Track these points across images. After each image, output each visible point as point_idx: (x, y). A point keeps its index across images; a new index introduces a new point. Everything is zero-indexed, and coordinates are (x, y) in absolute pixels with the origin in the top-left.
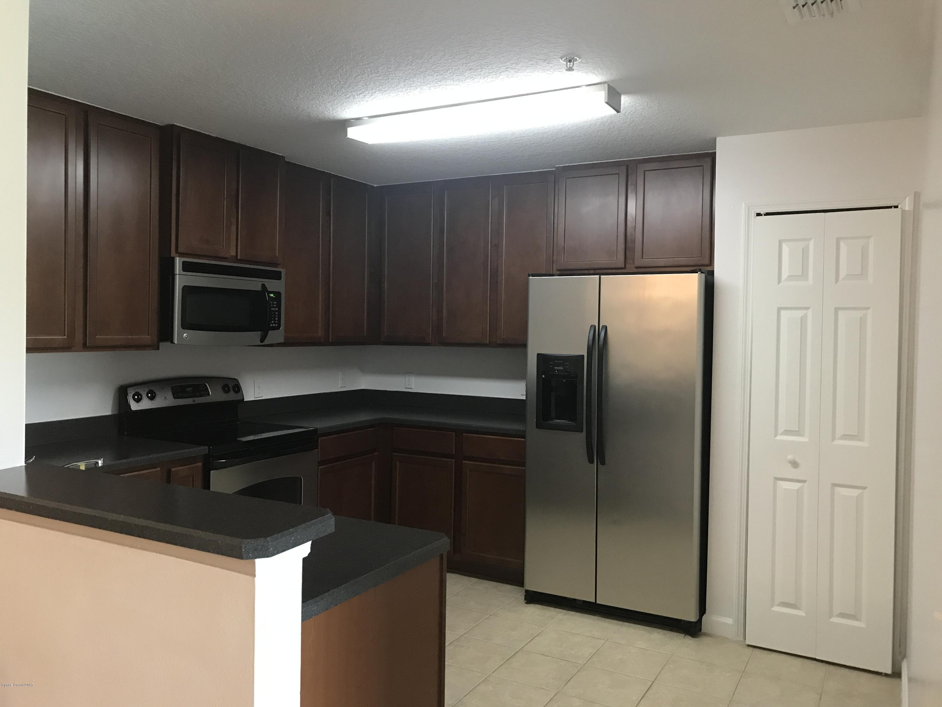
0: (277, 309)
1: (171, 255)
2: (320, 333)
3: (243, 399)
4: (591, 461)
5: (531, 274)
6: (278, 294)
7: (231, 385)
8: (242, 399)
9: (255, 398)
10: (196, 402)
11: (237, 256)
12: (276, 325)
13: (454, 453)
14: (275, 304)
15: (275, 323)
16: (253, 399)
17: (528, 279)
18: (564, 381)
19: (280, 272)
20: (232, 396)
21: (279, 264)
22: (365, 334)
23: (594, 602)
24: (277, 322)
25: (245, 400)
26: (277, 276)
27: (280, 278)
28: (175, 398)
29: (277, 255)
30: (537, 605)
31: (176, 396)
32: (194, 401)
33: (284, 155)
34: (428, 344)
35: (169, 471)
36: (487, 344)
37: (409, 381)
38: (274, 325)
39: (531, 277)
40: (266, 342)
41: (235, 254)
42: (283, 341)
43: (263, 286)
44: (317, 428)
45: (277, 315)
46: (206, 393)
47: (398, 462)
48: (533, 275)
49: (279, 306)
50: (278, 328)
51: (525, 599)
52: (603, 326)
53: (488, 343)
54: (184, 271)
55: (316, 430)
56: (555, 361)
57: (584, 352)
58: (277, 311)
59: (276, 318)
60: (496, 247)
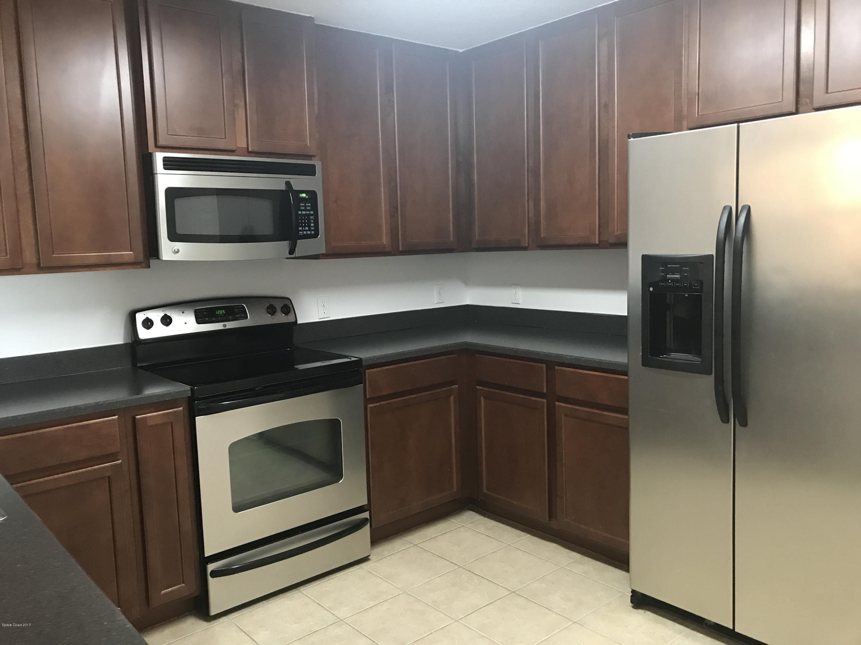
0: (312, 212)
1: (148, 151)
2: (385, 240)
3: (296, 321)
4: (725, 420)
5: (633, 134)
6: (312, 194)
7: (278, 306)
8: (294, 320)
9: (319, 319)
10: (227, 327)
11: (248, 148)
12: (313, 232)
13: (545, 391)
14: (308, 206)
15: (310, 230)
16: (317, 320)
17: (627, 142)
18: (686, 295)
19: (314, 166)
20: (280, 318)
21: (314, 156)
22: (452, 239)
23: (731, 628)
24: (312, 228)
25: (299, 322)
26: (310, 170)
27: (313, 173)
28: (198, 322)
29: (308, 145)
30: (648, 613)
31: (199, 321)
32: (225, 326)
33: (312, 16)
34: (525, 249)
35: (134, 419)
36: (597, 244)
37: (515, 294)
38: (309, 232)
39: (632, 139)
40: (297, 254)
41: (245, 146)
42: (324, 252)
43: (288, 184)
44: (361, 359)
45: (312, 219)
46: (243, 315)
47: (482, 398)
48: (635, 136)
49: (315, 208)
50: (316, 235)
51: (632, 602)
52: (743, 207)
53: (597, 242)
54: (165, 169)
55: (360, 361)
56: (669, 266)
57: (712, 251)
58: (312, 215)
59: (312, 223)
60: (606, 107)
